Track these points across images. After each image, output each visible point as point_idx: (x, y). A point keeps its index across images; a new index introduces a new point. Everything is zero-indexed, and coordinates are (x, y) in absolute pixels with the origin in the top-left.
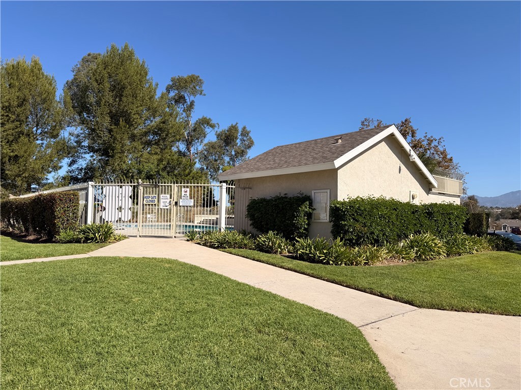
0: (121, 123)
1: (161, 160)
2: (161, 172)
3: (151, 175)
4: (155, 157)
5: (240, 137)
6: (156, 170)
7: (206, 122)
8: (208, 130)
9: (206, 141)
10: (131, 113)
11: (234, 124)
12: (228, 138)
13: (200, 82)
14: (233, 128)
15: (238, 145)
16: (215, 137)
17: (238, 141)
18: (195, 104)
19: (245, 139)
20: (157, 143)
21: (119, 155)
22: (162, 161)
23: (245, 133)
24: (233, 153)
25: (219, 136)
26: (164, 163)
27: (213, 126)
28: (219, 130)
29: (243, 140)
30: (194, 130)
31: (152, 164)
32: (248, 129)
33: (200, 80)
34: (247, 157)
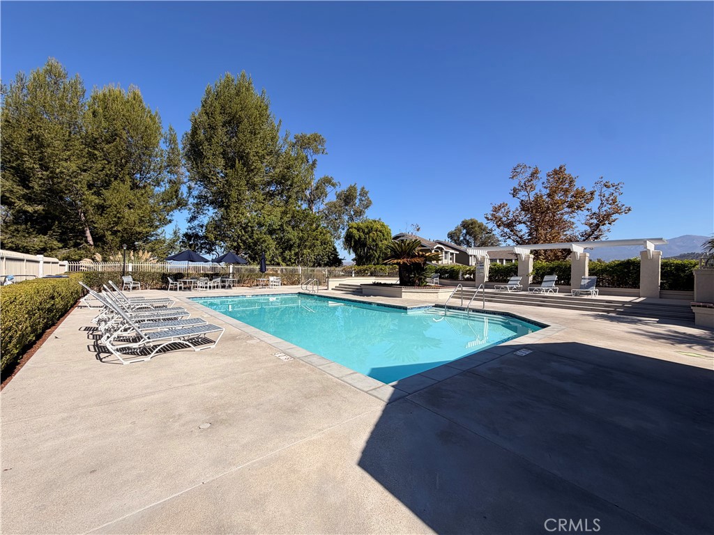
0: (237, 166)
1: (285, 213)
2: (285, 227)
3: (275, 230)
4: (278, 209)
5: (359, 197)
6: (280, 223)
7: (327, 181)
8: (329, 189)
9: (326, 201)
10: (248, 153)
11: (353, 185)
12: (347, 198)
13: (322, 141)
14: (352, 190)
15: (357, 205)
16: (336, 197)
17: (357, 201)
18: (317, 163)
19: (363, 199)
20: (281, 194)
21: (236, 205)
22: (287, 214)
23: (364, 193)
24: (352, 213)
25: (339, 196)
26: (288, 216)
27: (334, 185)
28: (339, 190)
29: (361, 200)
30: (317, 188)
31: (275, 216)
32: (366, 189)
33: (323, 139)
34: (365, 216)
